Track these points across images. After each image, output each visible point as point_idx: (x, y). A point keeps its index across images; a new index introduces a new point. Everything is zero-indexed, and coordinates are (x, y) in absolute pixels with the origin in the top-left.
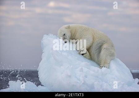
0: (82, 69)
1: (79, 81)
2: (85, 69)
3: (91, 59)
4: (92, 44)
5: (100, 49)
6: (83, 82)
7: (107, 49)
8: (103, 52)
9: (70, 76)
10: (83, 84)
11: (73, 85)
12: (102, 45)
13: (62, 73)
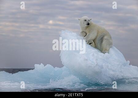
0: (93, 54)
1: (93, 63)
2: (95, 55)
3: (96, 47)
4: (97, 37)
5: (102, 39)
6: (96, 64)
7: (107, 39)
8: (104, 42)
9: (87, 60)
10: (96, 65)
11: (89, 66)
12: (103, 37)
13: (81, 58)
